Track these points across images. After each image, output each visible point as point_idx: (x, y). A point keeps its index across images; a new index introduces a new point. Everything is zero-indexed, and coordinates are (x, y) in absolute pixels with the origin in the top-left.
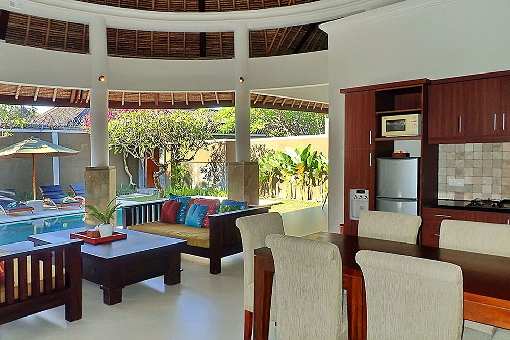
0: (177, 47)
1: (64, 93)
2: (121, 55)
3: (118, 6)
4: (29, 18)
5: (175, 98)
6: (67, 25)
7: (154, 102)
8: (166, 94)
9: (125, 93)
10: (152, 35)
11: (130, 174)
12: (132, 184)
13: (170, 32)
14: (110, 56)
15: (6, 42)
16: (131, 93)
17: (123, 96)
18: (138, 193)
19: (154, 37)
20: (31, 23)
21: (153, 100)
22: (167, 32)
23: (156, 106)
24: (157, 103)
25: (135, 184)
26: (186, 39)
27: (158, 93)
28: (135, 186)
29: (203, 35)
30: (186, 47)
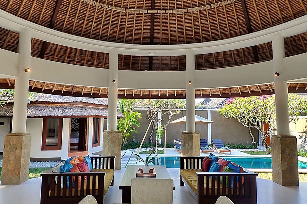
0: (239, 58)
1: (180, 92)
2: (203, 69)
3: (201, 42)
4: (161, 58)
5: (241, 90)
6: (178, 57)
7: (229, 93)
8: (235, 88)
9: (210, 89)
10: (222, 54)
11: (252, 136)
12: (254, 142)
13: (233, 50)
14: (197, 70)
15: (148, 71)
16: (214, 89)
17: (210, 91)
18: (258, 149)
19: (224, 55)
20: (162, 60)
21: (227, 92)
22: (231, 51)
23: (230, 96)
24: (230, 94)
25: (256, 143)
26: (243, 52)
27: (229, 88)
28: (256, 144)
29: (255, 48)
30: (244, 57)
